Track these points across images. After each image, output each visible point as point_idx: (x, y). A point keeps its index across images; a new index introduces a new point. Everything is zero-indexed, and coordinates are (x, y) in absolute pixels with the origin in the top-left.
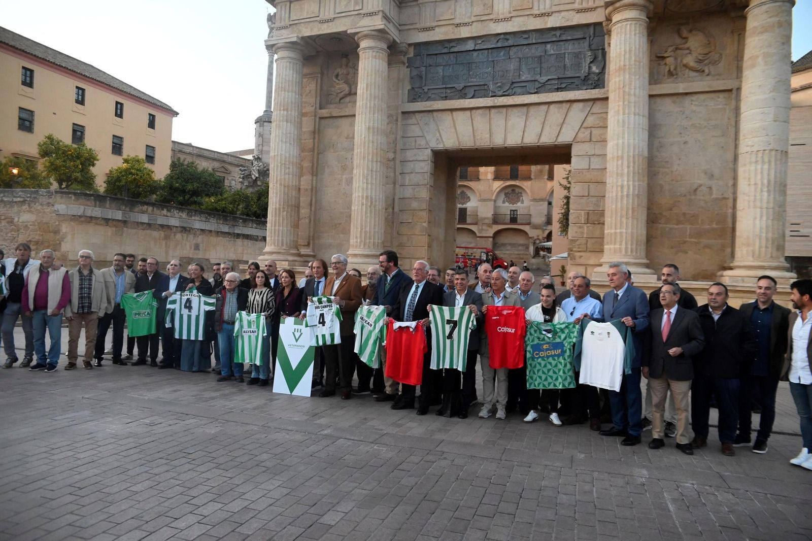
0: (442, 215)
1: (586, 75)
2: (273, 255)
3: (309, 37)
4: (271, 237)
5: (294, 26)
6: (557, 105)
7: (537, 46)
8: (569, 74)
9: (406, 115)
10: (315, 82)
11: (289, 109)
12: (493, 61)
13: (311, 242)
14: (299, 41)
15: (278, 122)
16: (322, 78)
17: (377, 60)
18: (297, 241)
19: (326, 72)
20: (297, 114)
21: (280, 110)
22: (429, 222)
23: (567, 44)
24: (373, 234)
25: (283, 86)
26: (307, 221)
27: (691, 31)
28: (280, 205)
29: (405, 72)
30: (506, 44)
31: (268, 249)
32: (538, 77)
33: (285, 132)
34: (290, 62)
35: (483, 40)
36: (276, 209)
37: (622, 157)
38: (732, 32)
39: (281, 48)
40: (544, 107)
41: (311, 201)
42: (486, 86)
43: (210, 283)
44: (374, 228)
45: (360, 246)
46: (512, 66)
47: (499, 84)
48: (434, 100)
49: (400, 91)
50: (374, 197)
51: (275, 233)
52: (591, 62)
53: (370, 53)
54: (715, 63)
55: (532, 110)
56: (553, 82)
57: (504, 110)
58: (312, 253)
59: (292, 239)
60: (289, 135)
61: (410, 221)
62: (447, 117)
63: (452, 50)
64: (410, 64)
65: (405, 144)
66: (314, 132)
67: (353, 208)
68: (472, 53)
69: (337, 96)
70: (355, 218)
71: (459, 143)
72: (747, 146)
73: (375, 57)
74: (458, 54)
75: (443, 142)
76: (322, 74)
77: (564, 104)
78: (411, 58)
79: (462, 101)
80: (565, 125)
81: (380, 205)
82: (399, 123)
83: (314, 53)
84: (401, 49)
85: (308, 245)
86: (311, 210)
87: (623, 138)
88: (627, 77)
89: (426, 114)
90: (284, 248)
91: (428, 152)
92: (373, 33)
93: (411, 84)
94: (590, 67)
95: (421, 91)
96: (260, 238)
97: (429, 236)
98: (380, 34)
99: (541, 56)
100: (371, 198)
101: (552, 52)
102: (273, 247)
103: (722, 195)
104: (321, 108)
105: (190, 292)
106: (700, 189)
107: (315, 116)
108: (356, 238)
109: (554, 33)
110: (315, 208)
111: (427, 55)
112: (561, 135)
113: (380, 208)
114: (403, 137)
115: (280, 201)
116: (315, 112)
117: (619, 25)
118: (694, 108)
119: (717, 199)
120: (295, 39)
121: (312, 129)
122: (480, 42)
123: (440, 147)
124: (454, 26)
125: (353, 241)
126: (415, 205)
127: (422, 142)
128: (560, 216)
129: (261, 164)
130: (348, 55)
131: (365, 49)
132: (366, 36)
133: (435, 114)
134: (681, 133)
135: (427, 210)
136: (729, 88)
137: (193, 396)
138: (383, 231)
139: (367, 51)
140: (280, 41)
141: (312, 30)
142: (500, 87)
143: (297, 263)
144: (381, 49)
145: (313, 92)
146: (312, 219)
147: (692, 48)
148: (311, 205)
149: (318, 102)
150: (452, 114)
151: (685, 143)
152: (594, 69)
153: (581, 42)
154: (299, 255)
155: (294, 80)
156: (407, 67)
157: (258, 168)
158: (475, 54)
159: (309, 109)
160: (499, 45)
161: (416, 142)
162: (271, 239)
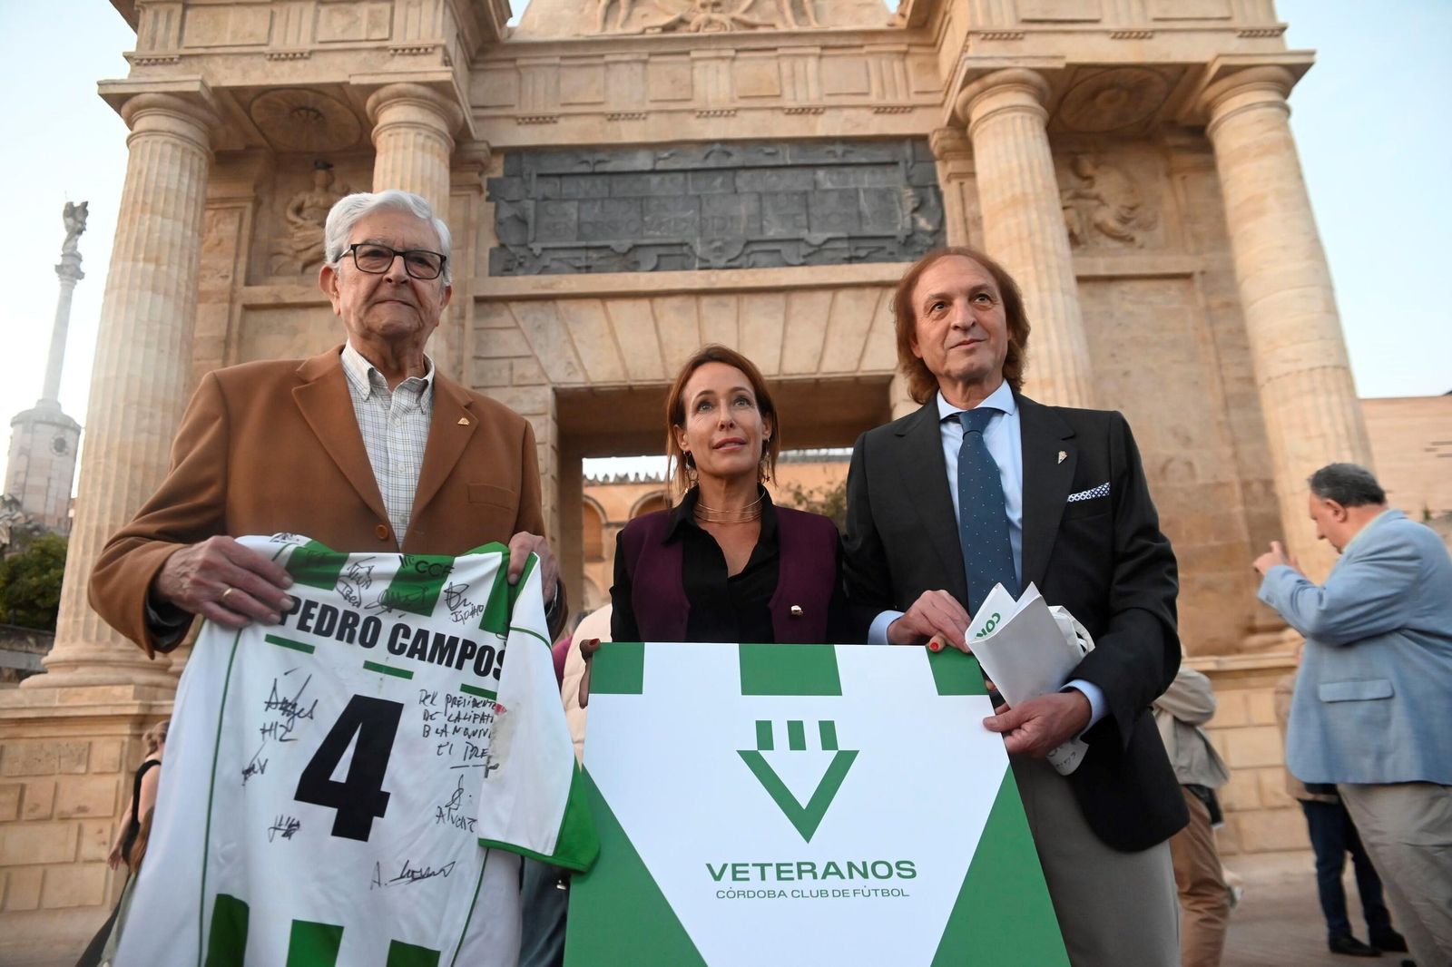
1: (909, 233)
3: (236, 92)
4: (77, 615)
5: (194, 61)
6: (851, 293)
7: (795, 172)
8: (869, 230)
9: (486, 307)
10: (236, 219)
11: (165, 259)
12: (699, 197)
14: (206, 96)
15: (125, 290)
16: (255, 214)
17: (428, 156)
19: (266, 200)
20: (185, 277)
21: (135, 260)
23: (859, 171)
25: (150, 200)
29: (481, 208)
30: (729, 163)
31: (59, 651)
32: (804, 233)
33: (144, 318)
34: (175, 146)
35: (672, 151)
38: (1169, 175)
39: (149, 105)
40: (825, 297)
42: (685, 249)
46: (744, 208)
47: (718, 244)
48: (557, 272)
49: (471, 250)
52: (915, 210)
53: (410, 136)
55: (798, 301)
56: (839, 245)
57: (732, 300)
60: (158, 327)
62: (592, 311)
63: (599, 168)
64: (495, 192)
65: (482, 375)
66: (227, 342)
68: (647, 176)
69: (295, 257)
71: (626, 373)
73: (423, 147)
74: (615, 178)
75: (585, 371)
76: (258, 203)
77: (868, 292)
78: (498, 180)
79: (630, 276)
80: (874, 337)
82: (469, 324)
83: (238, 146)
84: (476, 155)
87: (1047, 340)
88: (1034, 216)
89: (537, 305)
91: (547, 394)
92: (421, 90)
93: (498, 236)
94: (914, 221)
95: (522, 252)
98: (437, 96)
99: (805, 193)
101: (829, 185)
102: (80, 643)
103: (1215, 476)
104: (248, 283)
106: (1171, 467)
107: (232, 301)
109: (832, 148)
111: (540, 176)
112: (868, 354)
114: (478, 358)
115: (114, 507)
116: (233, 291)
117: (999, 118)
118: (1129, 307)
119: (1206, 486)
120: (195, 87)
121: (220, 331)
122: (666, 155)
123: (577, 381)
124: (603, 119)
127: (530, 370)
129: (19, 514)
131: (396, 125)
132: (401, 97)
133: (561, 304)
134: (1113, 355)
136: (1187, 270)
139: (402, 130)
140: (147, 88)
141: (245, 73)
142: (719, 249)
144: (438, 132)
145: (230, 245)
147: (1104, 195)
149: (242, 267)
150: (604, 305)
151: (1126, 374)
152: (923, 223)
153: (889, 170)
155: (184, 189)
156: (488, 199)
157: (9, 524)
158: (655, 179)
159: (212, 284)
160: (711, 163)
161: (511, 368)
162: (76, 622)
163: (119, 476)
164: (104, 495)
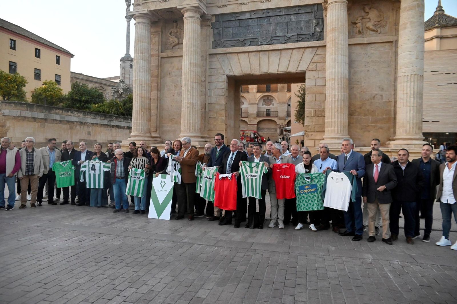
0: (232, 113)
1: (313, 33)
2: (137, 137)
3: (154, 10)
4: (135, 127)
5: (145, 4)
6: (297, 50)
7: (285, 16)
8: (303, 32)
9: (211, 56)
10: (158, 37)
11: (144, 53)
12: (261, 25)
13: (158, 129)
14: (148, 13)
15: (137, 60)
16: (162, 35)
17: (195, 24)
18: (150, 129)
19: (164, 31)
20: (148, 55)
21: (138, 53)
22: (226, 117)
23: (302, 15)
24: (194, 124)
25: (140, 39)
26: (155, 117)
27: (370, 9)
28: (139, 108)
29: (210, 31)
30: (268, 15)
31: (133, 134)
32: (286, 34)
33: (141, 66)
34: (143, 25)
35: (255, 13)
36: (137, 110)
37: (335, 79)
38: (393, 10)
39: (138, 16)
40: (290, 51)
41: (157, 105)
42: (257, 39)
43: (106, 155)
44: (195, 121)
45: (187, 131)
46: (272, 27)
47: (264, 38)
48: (227, 47)
49: (208, 42)
50: (194, 103)
51: (137, 124)
52: (316, 26)
53: (190, 20)
54: (383, 27)
55: (283, 52)
56: (295, 37)
57: (267, 53)
58: (158, 136)
59: (147, 128)
60: (144, 67)
61: (215, 116)
62: (235, 56)
63: (237, 18)
64: (213, 26)
65: (211, 73)
66: (158, 66)
67: (182, 109)
68: (249, 20)
69: (171, 45)
70: (184, 115)
71: (242, 72)
72: (402, 73)
73: (193, 22)
74: (241, 21)
75: (233, 71)
76: (162, 32)
77: (301, 49)
78: (214, 23)
79: (243, 47)
80: (301, 61)
81: (198, 107)
82: (208, 61)
83: (157, 20)
84: (208, 18)
85: (156, 131)
86: (157, 111)
87: (335, 68)
88: (337, 34)
89: (223, 55)
90: (143, 133)
91: (225, 77)
92: (192, 8)
93: (214, 38)
94: (315, 29)
95: (219, 42)
96: (126, 127)
97: (226, 124)
98: (196, 9)
99: (287, 22)
100: (193, 104)
101: (294, 20)
102: (136, 133)
103: (388, 99)
104: (161, 52)
105: (94, 160)
106: (376, 96)
107: (159, 57)
108: (185, 126)
109: (295, 9)
110: (160, 109)
111: (223, 21)
112: (300, 66)
113: (198, 109)
114: (210, 68)
115: (139, 106)
116: (159, 54)
117: (332, 5)
118: (372, 51)
119: (385, 102)
120: (146, 12)
121: (157, 64)
122: (253, 14)
123: (231, 74)
124: (238, 5)
125: (182, 128)
126: (217, 107)
127: (221, 71)
128: (296, 112)
129: (124, 85)
130: (177, 21)
131: (187, 17)
132: (188, 10)
133: (228, 55)
134: (365, 66)
135: (225, 110)
136: (392, 41)
137: (101, 222)
138: (200, 122)
139: (189, 19)
140: (137, 13)
141: (156, 6)
142: (265, 39)
143: (150, 142)
144: (197, 18)
145: (157, 43)
146: (158, 116)
147: (371, 18)
148: (157, 108)
149: (160, 48)
150: (238, 55)
151: (368, 71)
152: (318, 29)
153: (310, 14)
154: (152, 137)
155: (146, 35)
156: (212, 28)
157: (122, 87)
158: (250, 21)
159: (155, 52)
160: (264, 16)
161: (217, 71)
162: (135, 128)
163: (140, 100)
164: (137, 103)
